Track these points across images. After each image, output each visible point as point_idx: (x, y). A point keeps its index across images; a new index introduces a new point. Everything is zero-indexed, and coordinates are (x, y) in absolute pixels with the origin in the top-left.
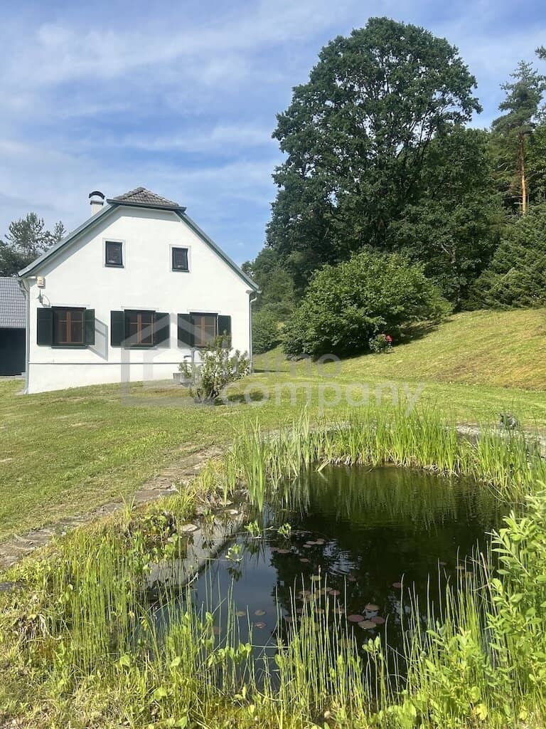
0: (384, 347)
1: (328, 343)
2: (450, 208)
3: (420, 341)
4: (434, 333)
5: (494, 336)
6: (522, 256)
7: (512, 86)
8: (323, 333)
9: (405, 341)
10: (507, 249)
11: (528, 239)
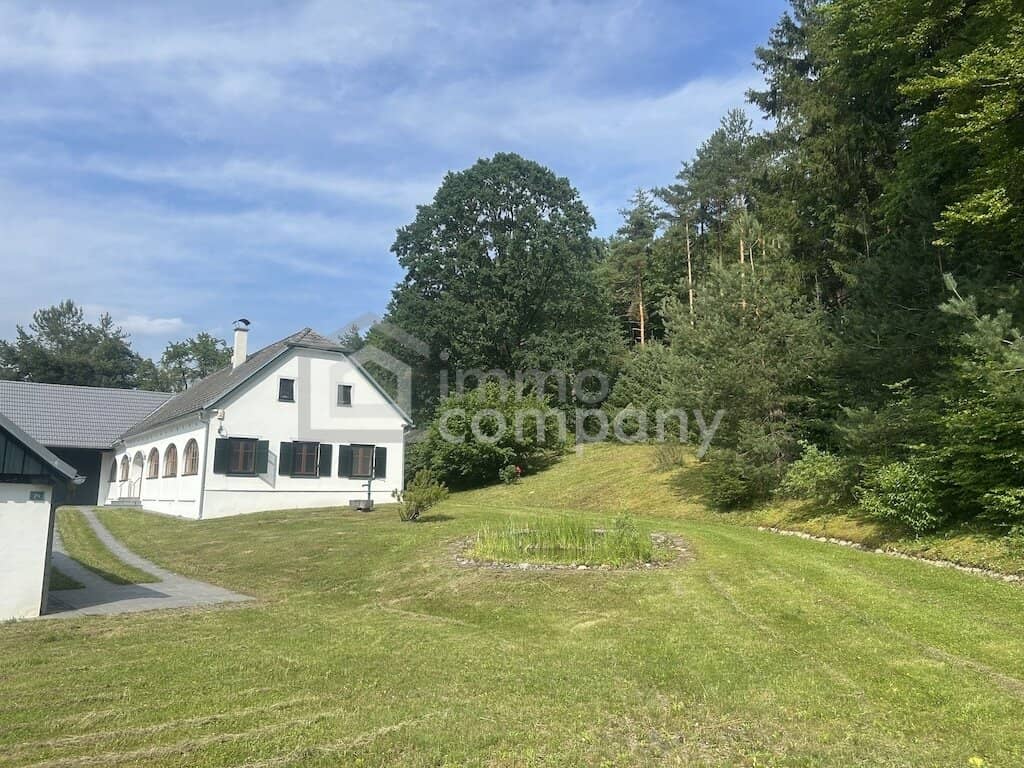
0: (513, 477)
1: (456, 472)
2: (570, 342)
3: (547, 473)
4: (559, 465)
5: (615, 471)
6: (639, 393)
7: (630, 212)
8: (452, 462)
9: (532, 473)
10: (625, 384)
11: (643, 379)
